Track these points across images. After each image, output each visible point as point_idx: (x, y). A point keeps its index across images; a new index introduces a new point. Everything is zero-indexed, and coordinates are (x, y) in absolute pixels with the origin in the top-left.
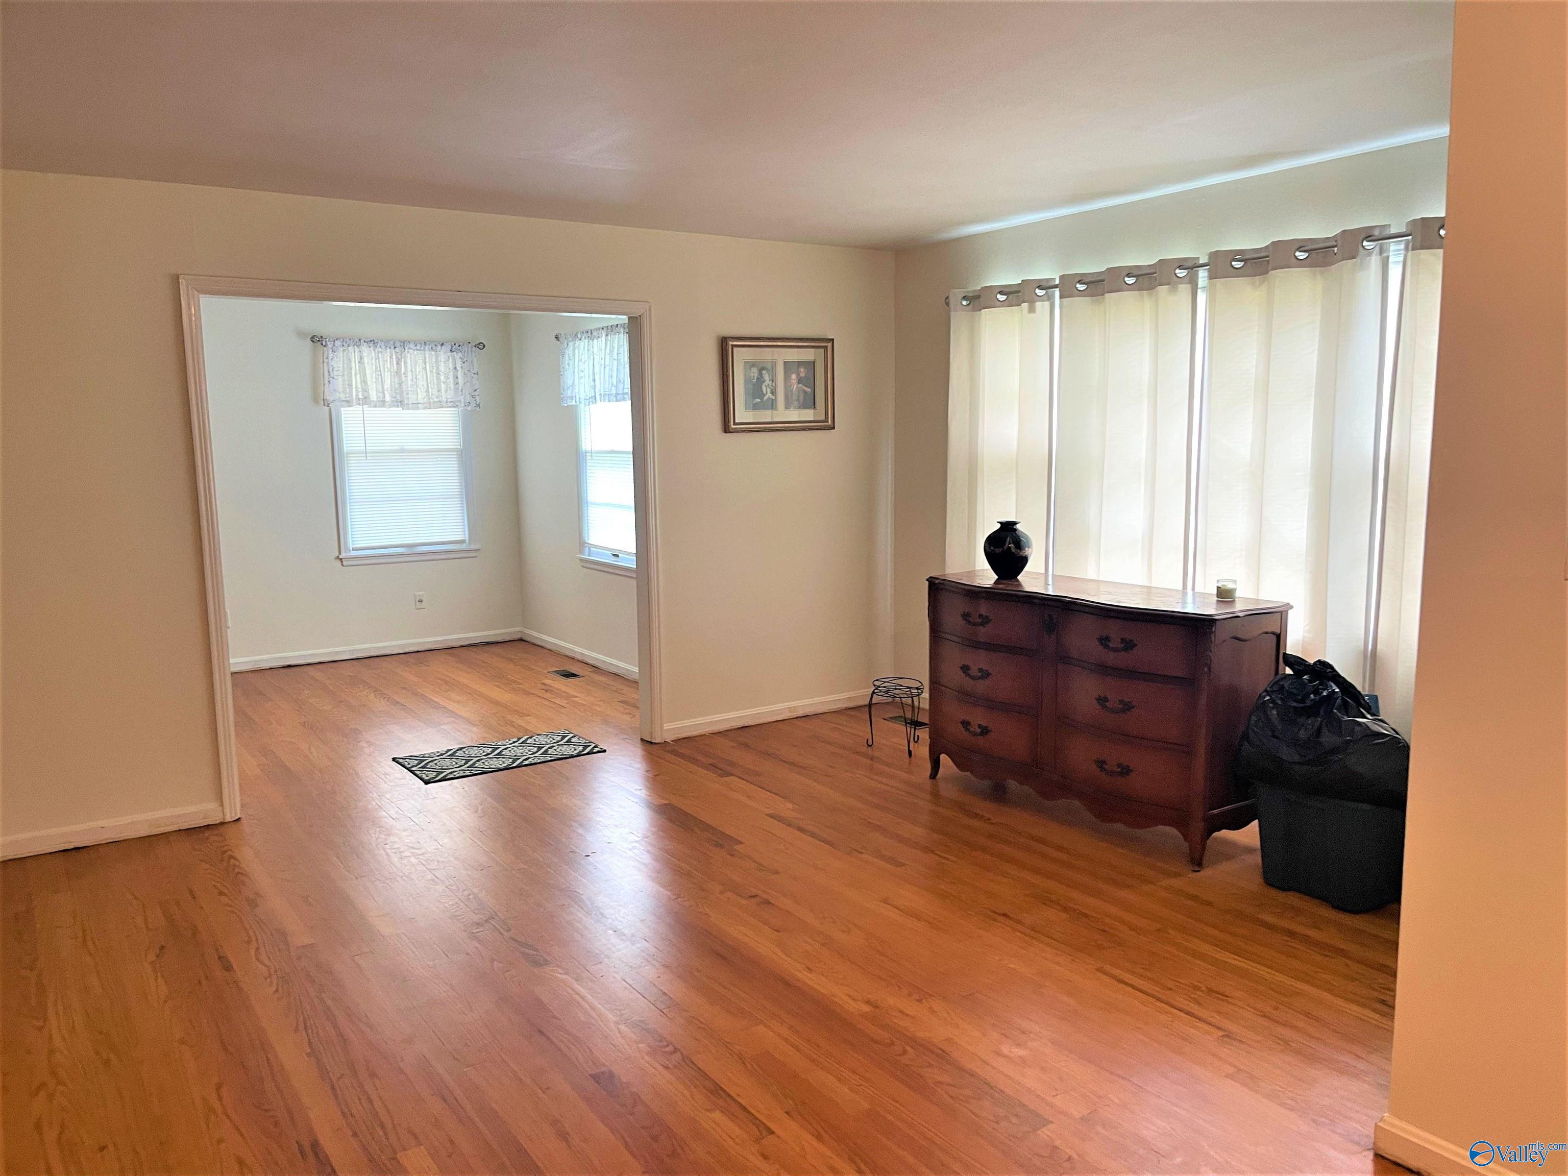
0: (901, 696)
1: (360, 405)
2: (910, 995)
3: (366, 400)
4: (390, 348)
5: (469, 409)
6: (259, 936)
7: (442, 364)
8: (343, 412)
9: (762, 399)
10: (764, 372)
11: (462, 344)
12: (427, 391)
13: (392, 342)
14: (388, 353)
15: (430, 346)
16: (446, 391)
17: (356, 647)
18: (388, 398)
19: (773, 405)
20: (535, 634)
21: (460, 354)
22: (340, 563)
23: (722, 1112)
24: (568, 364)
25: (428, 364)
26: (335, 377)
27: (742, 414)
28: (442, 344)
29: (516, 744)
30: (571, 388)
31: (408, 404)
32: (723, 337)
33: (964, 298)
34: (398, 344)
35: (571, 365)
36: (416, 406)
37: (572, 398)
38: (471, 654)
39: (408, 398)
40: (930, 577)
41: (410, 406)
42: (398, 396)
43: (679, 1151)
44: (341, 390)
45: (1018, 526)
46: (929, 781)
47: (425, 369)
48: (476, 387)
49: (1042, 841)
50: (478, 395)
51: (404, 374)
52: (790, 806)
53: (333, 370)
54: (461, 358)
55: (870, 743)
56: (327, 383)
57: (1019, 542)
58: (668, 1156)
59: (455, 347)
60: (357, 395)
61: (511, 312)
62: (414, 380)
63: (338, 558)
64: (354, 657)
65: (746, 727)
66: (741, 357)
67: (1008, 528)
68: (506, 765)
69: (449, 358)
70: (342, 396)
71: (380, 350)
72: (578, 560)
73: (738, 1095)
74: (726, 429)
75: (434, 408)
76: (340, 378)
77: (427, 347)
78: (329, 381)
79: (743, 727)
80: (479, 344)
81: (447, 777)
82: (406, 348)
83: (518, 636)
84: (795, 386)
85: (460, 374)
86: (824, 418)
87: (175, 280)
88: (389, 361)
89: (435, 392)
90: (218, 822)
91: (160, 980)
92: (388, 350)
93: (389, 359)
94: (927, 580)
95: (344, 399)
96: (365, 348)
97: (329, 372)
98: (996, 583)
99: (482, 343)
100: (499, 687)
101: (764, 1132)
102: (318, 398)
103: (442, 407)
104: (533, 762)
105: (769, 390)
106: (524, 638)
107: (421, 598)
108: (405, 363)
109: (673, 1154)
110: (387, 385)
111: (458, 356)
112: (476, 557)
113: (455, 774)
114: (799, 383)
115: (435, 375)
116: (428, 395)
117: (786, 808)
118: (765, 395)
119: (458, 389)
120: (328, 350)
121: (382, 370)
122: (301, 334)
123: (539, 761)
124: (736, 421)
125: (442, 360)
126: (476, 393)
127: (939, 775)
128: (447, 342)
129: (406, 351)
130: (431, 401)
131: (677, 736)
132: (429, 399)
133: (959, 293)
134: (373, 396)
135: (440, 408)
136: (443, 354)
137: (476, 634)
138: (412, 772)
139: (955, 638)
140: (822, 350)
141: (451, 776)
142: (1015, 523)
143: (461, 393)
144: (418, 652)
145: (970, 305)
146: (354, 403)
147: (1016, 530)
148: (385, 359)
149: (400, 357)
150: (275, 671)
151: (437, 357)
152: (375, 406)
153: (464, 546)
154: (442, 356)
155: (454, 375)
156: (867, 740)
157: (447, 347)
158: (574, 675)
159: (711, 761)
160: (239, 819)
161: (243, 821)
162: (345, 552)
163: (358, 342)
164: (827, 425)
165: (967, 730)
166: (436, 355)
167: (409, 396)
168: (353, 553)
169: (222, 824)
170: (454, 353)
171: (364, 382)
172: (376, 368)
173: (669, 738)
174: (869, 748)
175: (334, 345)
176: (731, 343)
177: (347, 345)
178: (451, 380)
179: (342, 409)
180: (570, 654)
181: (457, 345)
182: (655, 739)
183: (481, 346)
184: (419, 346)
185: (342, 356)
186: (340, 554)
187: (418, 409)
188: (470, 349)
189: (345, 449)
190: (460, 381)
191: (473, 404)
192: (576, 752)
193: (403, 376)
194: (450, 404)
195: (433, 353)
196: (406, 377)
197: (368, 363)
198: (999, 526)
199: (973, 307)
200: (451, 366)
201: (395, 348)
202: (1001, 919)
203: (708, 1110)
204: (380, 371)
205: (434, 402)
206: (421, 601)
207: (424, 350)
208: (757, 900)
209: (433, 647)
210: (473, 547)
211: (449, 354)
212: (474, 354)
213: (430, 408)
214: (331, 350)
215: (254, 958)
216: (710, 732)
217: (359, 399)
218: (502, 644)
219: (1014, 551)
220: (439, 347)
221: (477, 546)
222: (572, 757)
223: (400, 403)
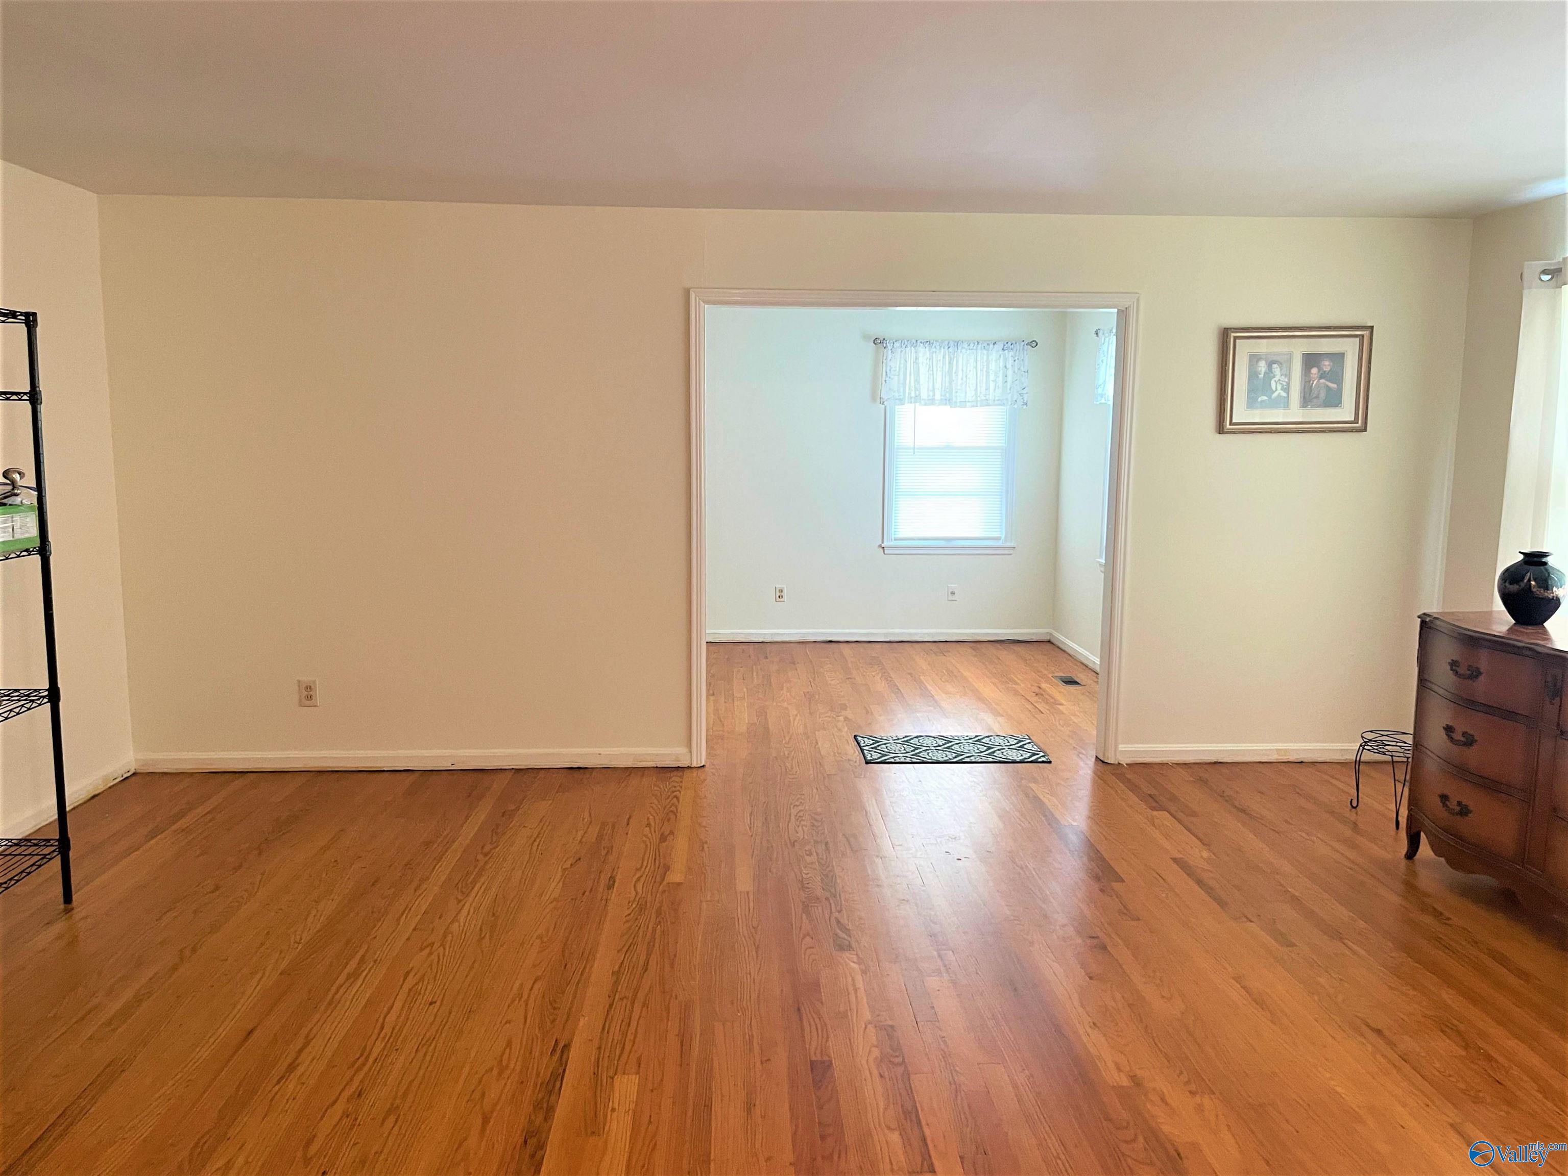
0: (1394, 754)
1: (911, 403)
2: (1188, 1082)
3: (916, 399)
4: (944, 348)
5: (1016, 406)
6: (649, 866)
7: (994, 363)
8: (896, 410)
9: (1270, 397)
10: (1275, 366)
11: (1014, 342)
12: (976, 390)
13: (946, 342)
14: (942, 353)
15: (983, 345)
16: (995, 390)
17: (891, 631)
18: (938, 396)
19: (1285, 403)
20: (1062, 638)
21: (1011, 353)
22: (882, 551)
23: (901, 1134)
24: (1102, 361)
25: (979, 363)
26: (892, 377)
27: (1241, 413)
28: (995, 343)
29: (970, 741)
30: (1102, 386)
31: (956, 402)
32: (1225, 328)
33: (1545, 272)
34: (952, 344)
35: (1105, 361)
36: (963, 404)
37: (1102, 396)
38: (992, 650)
39: (956, 397)
40: (1424, 614)
41: (958, 404)
42: (947, 395)
43: (836, 1158)
44: (896, 389)
45: (1549, 560)
46: (1403, 863)
47: (976, 367)
48: (1025, 385)
49: (1502, 960)
50: (1027, 393)
51: (955, 373)
52: (1205, 854)
53: (890, 370)
54: (1012, 356)
55: (1355, 804)
56: (884, 382)
57: (1545, 582)
58: (823, 1157)
59: (1008, 345)
60: (910, 394)
61: (1069, 310)
62: (964, 379)
63: (880, 546)
64: (888, 640)
65: (1220, 763)
66: (1244, 350)
67: (1535, 560)
68: (947, 758)
69: (1000, 356)
70: (896, 395)
71: (934, 350)
72: (1098, 565)
73: (928, 1125)
74: (1221, 429)
75: (981, 406)
76: (896, 378)
77: (980, 346)
78: (885, 381)
79: (1215, 763)
80: (1031, 342)
81: (888, 761)
82: (959, 348)
83: (1047, 638)
84: (1315, 382)
85: (1010, 373)
86: (1353, 419)
87: (687, 293)
88: (942, 361)
89: (984, 389)
90: (686, 766)
91: (561, 884)
92: (942, 350)
93: (942, 358)
94: (1419, 617)
95: (897, 397)
96: (921, 349)
97: (886, 372)
98: (1511, 630)
99: (1035, 341)
100: (994, 684)
101: (926, 1168)
102: (875, 396)
103: (988, 405)
104: (974, 760)
105: (1279, 387)
106: (1052, 640)
107: (954, 590)
108: (957, 362)
109: (828, 1158)
110: (938, 385)
111: (1009, 354)
112: (1011, 555)
113: (895, 759)
114: (1321, 378)
115: (985, 373)
116: (976, 394)
117: (1198, 855)
118: (1274, 392)
119: (1006, 386)
120: (887, 352)
121: (935, 369)
122: (866, 337)
123: (980, 760)
124: (1234, 421)
125: (994, 359)
126: (1024, 391)
127: (1418, 856)
128: (999, 341)
129: (959, 351)
130: (979, 399)
131: (1133, 759)
132: (977, 397)
133: (1541, 265)
134: (924, 394)
135: (987, 406)
136: (995, 353)
137: (1004, 631)
138: (862, 750)
139: (1442, 692)
140: (1357, 340)
141: (892, 760)
142: (1544, 555)
143: (1009, 391)
144: (946, 641)
145: (1552, 281)
146: (906, 401)
147: (1545, 564)
148: (939, 358)
149: (952, 356)
150: (818, 645)
151: (988, 355)
152: (926, 405)
153: (1000, 543)
154: (994, 355)
155: (1003, 373)
156: (1352, 800)
157: (1000, 346)
158: (1076, 683)
159: (1154, 792)
160: (703, 766)
161: (706, 769)
162: (887, 541)
163: (915, 343)
164: (1359, 425)
165: (1445, 805)
166: (987, 353)
167: (958, 394)
168: (893, 543)
169: (689, 767)
170: (1006, 351)
171: (917, 381)
172: (930, 367)
173: (1125, 760)
174: (1354, 810)
175: (893, 347)
176: (1233, 335)
177: (904, 346)
178: (1001, 379)
179: (897, 407)
180: (1085, 662)
181: (1009, 344)
182: (1108, 759)
183: (1033, 344)
184: (972, 345)
185: (899, 357)
186: (883, 543)
187: (965, 407)
188: (1022, 347)
189: (896, 444)
190: (1009, 379)
191: (1020, 403)
192: (1021, 758)
193: (954, 375)
194: (996, 402)
195: (985, 352)
196: (957, 376)
197: (923, 363)
198: (1521, 557)
199: (1557, 282)
200: (1002, 364)
201: (949, 348)
202: (1372, 1036)
203: (889, 1128)
204: (933, 370)
205: (982, 400)
206: (953, 593)
207: (977, 349)
208: (1095, 941)
209: (961, 639)
210: (1008, 544)
211: (1001, 352)
212: (1025, 353)
213: (977, 406)
214: (890, 352)
215: (633, 884)
216: (1174, 762)
217: (911, 398)
218: (1028, 645)
219: (1534, 590)
220: (991, 346)
221: (1012, 544)
222: (1014, 762)
223: (948, 401)
